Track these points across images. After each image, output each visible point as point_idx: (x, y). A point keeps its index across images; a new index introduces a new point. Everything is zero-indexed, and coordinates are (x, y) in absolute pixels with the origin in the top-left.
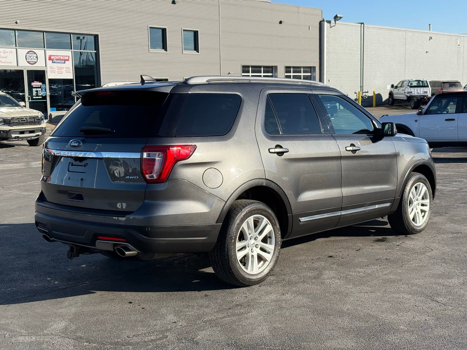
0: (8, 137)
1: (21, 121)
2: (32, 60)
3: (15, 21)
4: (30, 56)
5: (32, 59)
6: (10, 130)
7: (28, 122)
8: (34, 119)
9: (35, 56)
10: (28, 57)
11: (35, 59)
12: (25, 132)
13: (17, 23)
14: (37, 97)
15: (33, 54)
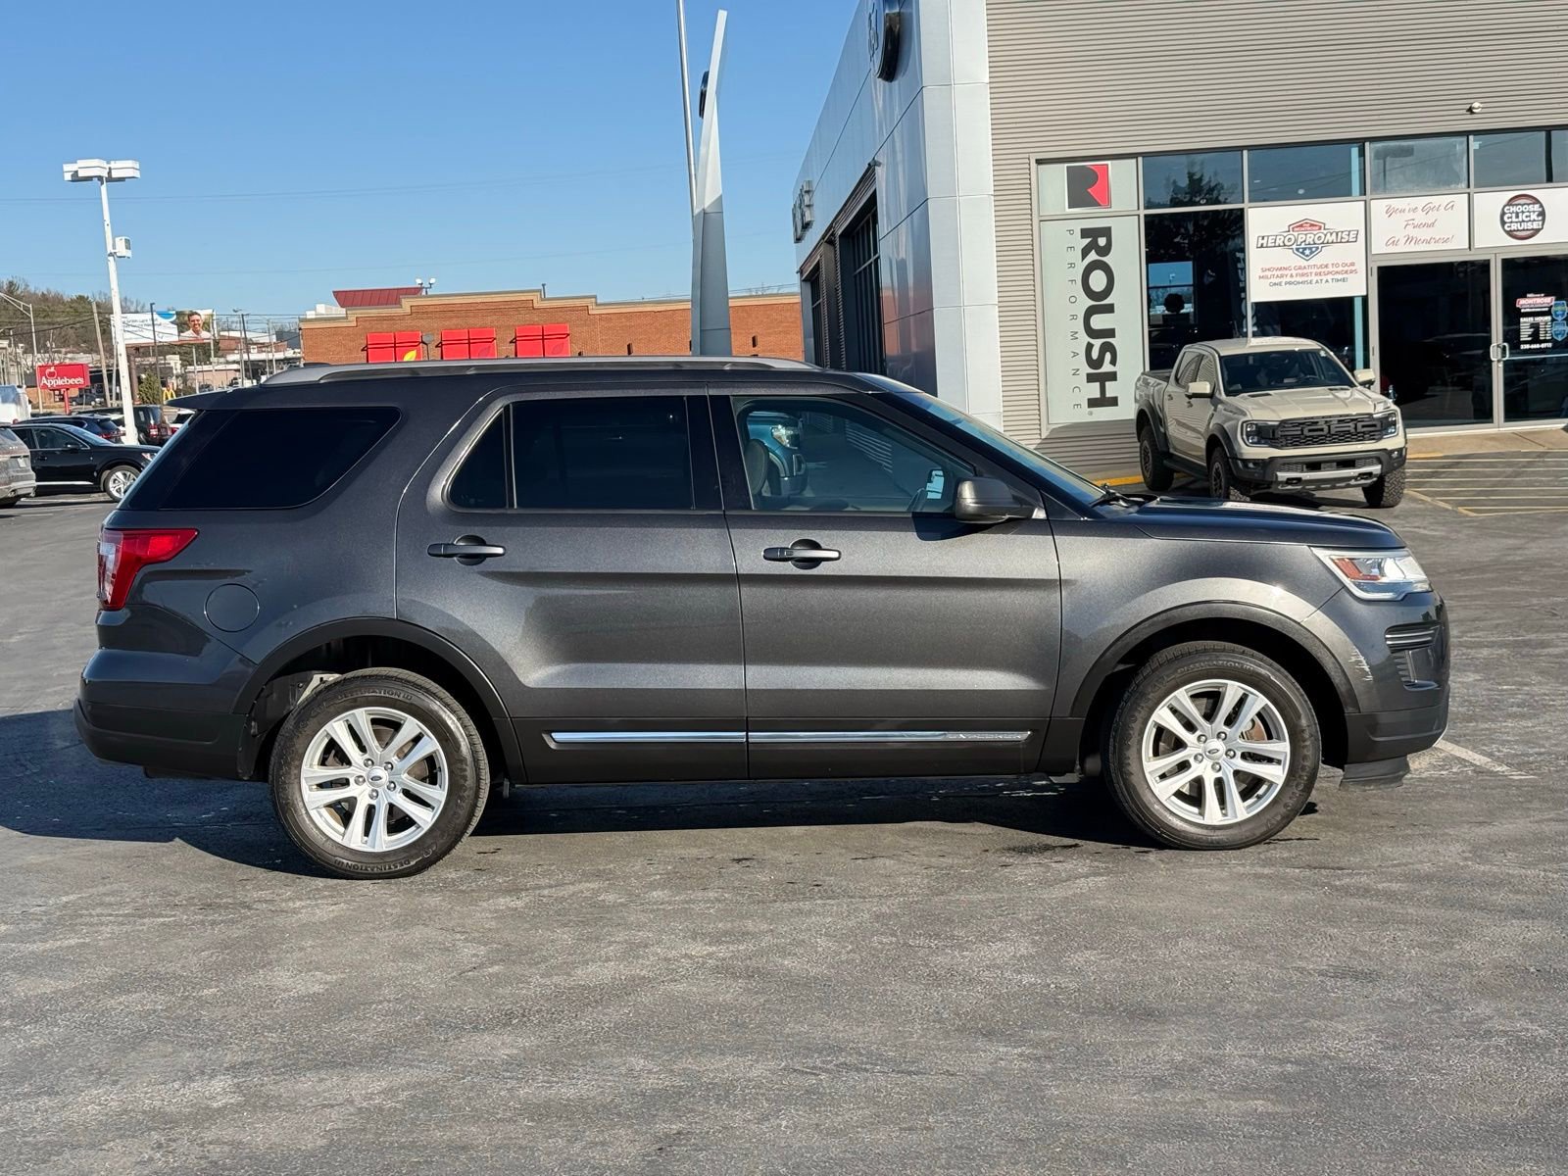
0: (1268, 479)
1: (1310, 431)
2: (1524, 226)
3: (1468, 107)
4: (1517, 214)
5: (1523, 221)
6: (1272, 459)
7: (1333, 432)
8: (1356, 425)
9: (1534, 212)
10: (1510, 215)
11: (1534, 220)
12: (1323, 465)
13: (1472, 113)
14: (1537, 346)
15: (1529, 204)
